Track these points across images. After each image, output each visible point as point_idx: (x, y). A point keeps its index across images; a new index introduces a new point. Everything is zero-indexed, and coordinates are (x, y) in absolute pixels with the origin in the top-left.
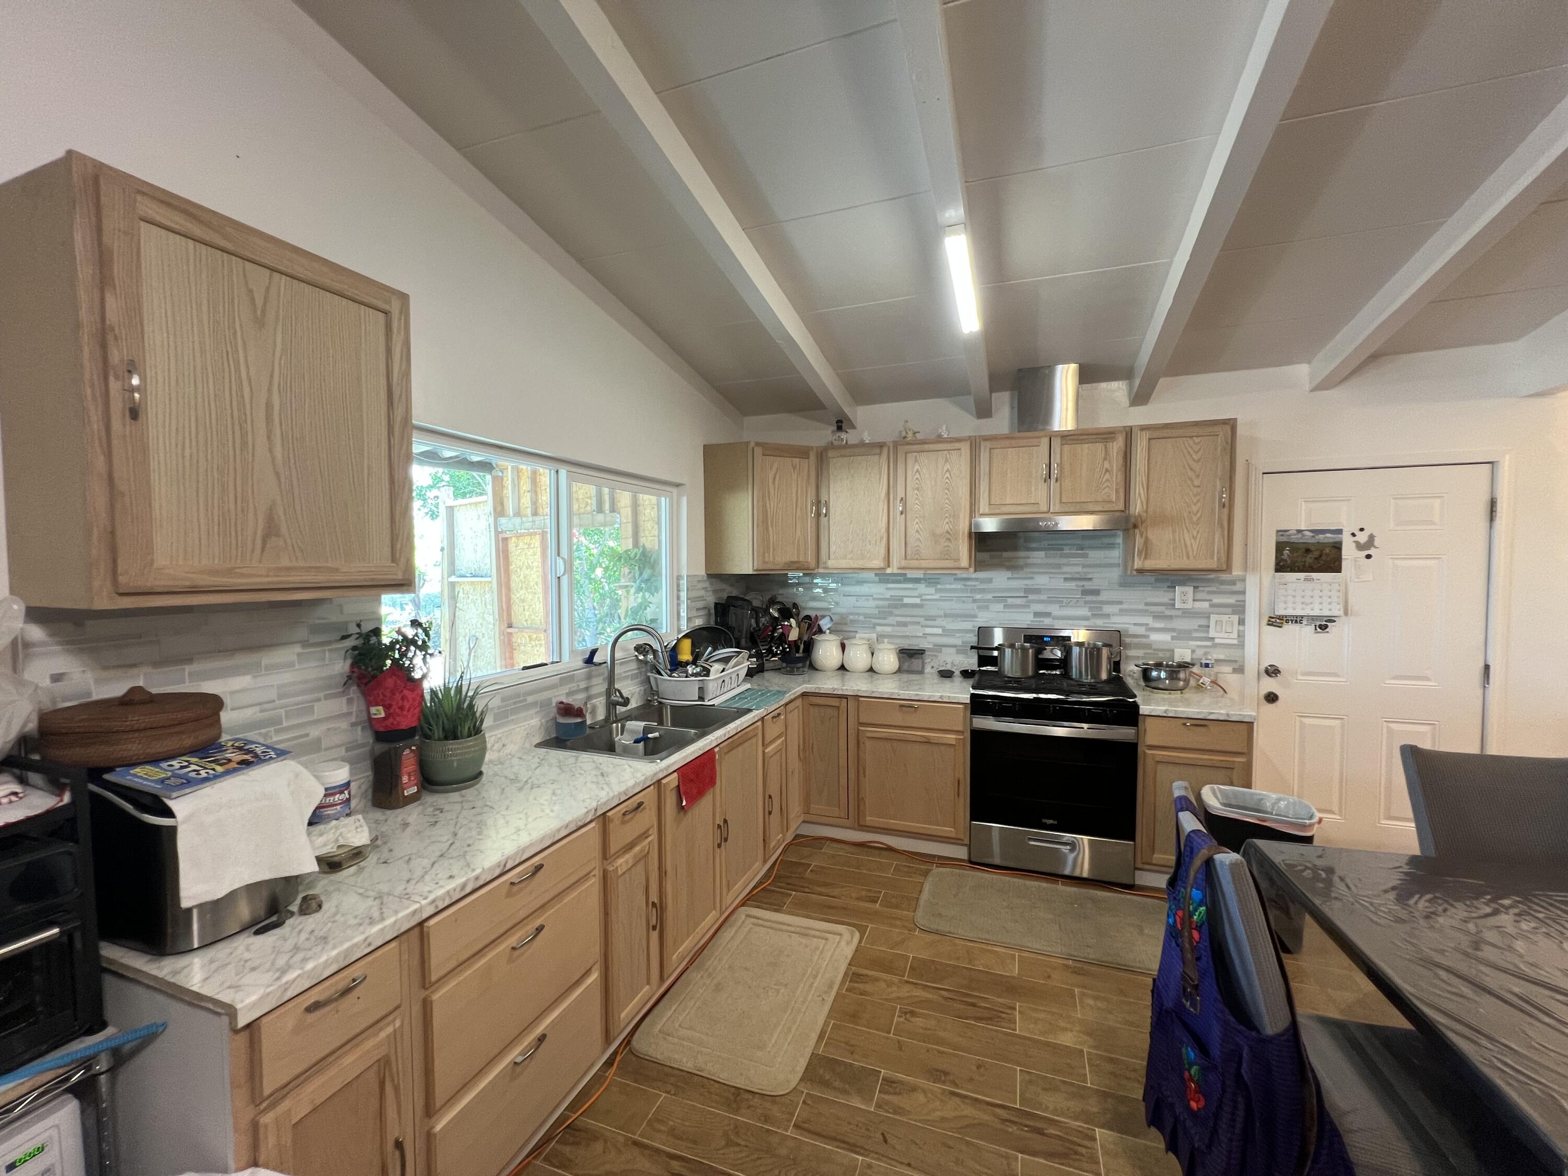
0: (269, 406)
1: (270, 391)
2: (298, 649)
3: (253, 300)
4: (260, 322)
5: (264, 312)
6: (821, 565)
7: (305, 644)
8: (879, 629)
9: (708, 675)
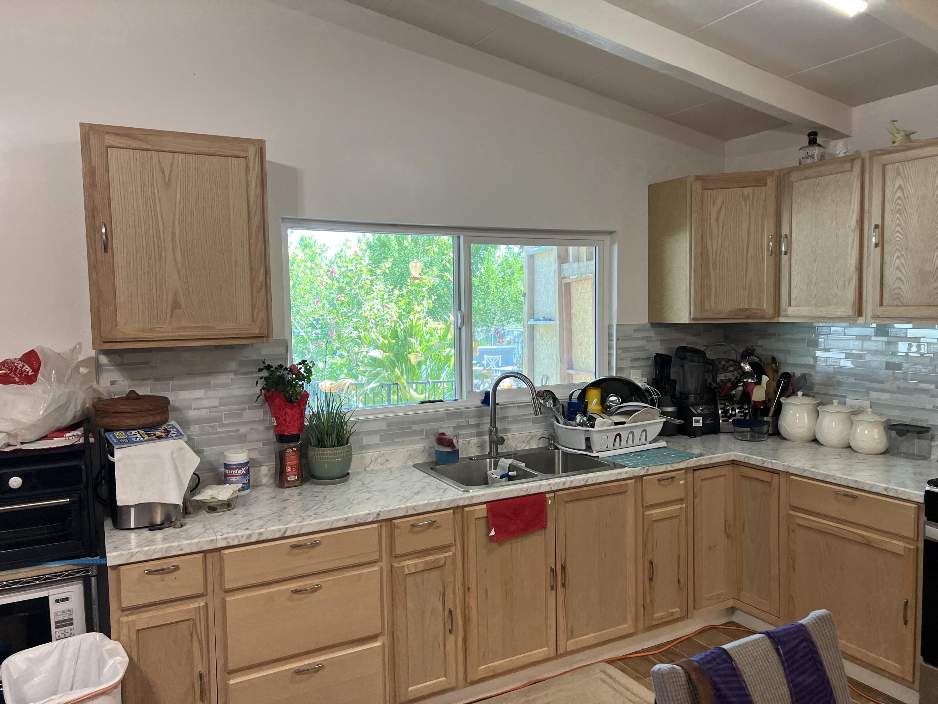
0: (173, 234)
1: (174, 224)
2: (232, 376)
3: (163, 173)
4: (168, 185)
5: (169, 179)
6: (782, 313)
7: (236, 373)
8: (873, 394)
9: (593, 426)
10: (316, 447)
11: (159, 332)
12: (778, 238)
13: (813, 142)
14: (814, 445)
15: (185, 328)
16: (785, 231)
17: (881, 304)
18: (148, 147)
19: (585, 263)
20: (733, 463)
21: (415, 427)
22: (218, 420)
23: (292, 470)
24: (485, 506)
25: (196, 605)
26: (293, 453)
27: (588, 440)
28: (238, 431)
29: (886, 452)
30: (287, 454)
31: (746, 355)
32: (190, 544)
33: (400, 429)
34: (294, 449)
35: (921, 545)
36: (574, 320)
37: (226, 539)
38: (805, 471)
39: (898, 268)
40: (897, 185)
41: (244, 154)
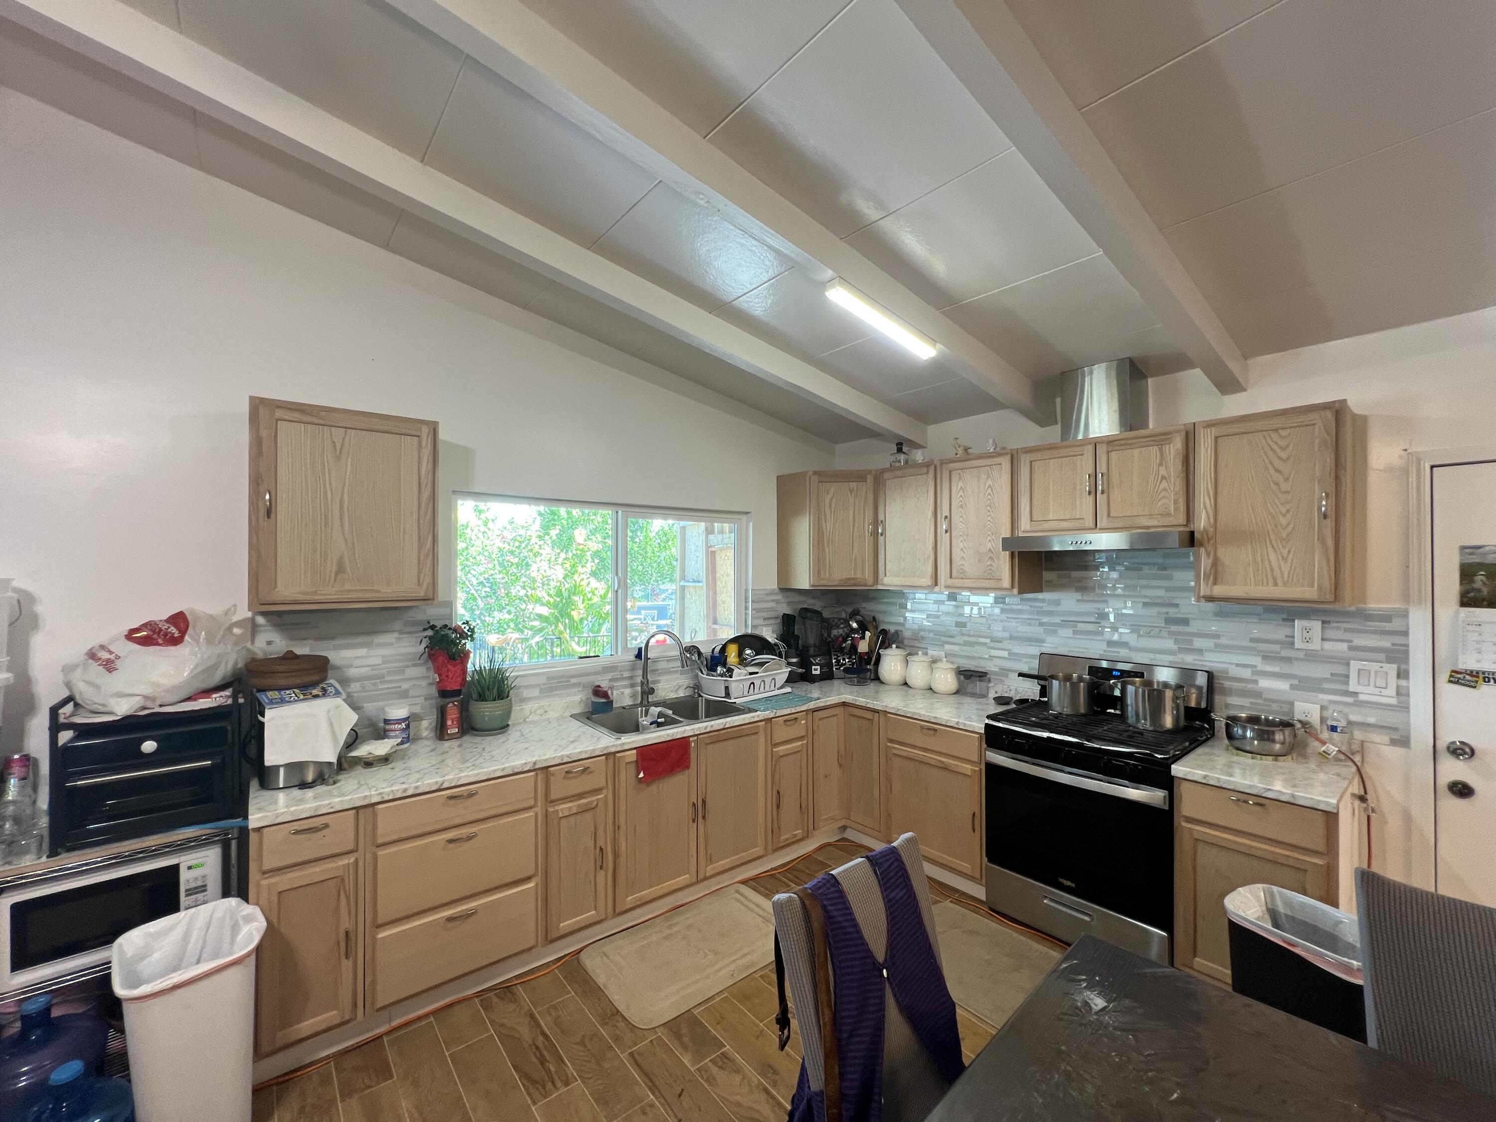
0: (342, 502)
1: (342, 494)
2: (396, 635)
3: (335, 446)
4: (338, 458)
5: (340, 453)
6: (880, 582)
7: (401, 632)
8: (947, 647)
9: (731, 676)
10: (476, 701)
11: (320, 594)
12: (876, 522)
13: (900, 450)
14: (905, 687)
15: (348, 591)
16: (881, 517)
17: (951, 577)
18: (322, 422)
19: (728, 535)
20: (844, 704)
21: (573, 681)
22: (380, 677)
23: (453, 723)
24: (635, 751)
25: (346, 862)
26: (455, 708)
27: (727, 688)
28: (400, 687)
29: (957, 692)
30: (448, 709)
31: (854, 614)
32: (342, 801)
33: (558, 682)
34: (456, 703)
35: (983, 767)
36: (718, 583)
37: (381, 794)
38: (898, 710)
39: (962, 550)
40: (959, 487)
41: (419, 434)
